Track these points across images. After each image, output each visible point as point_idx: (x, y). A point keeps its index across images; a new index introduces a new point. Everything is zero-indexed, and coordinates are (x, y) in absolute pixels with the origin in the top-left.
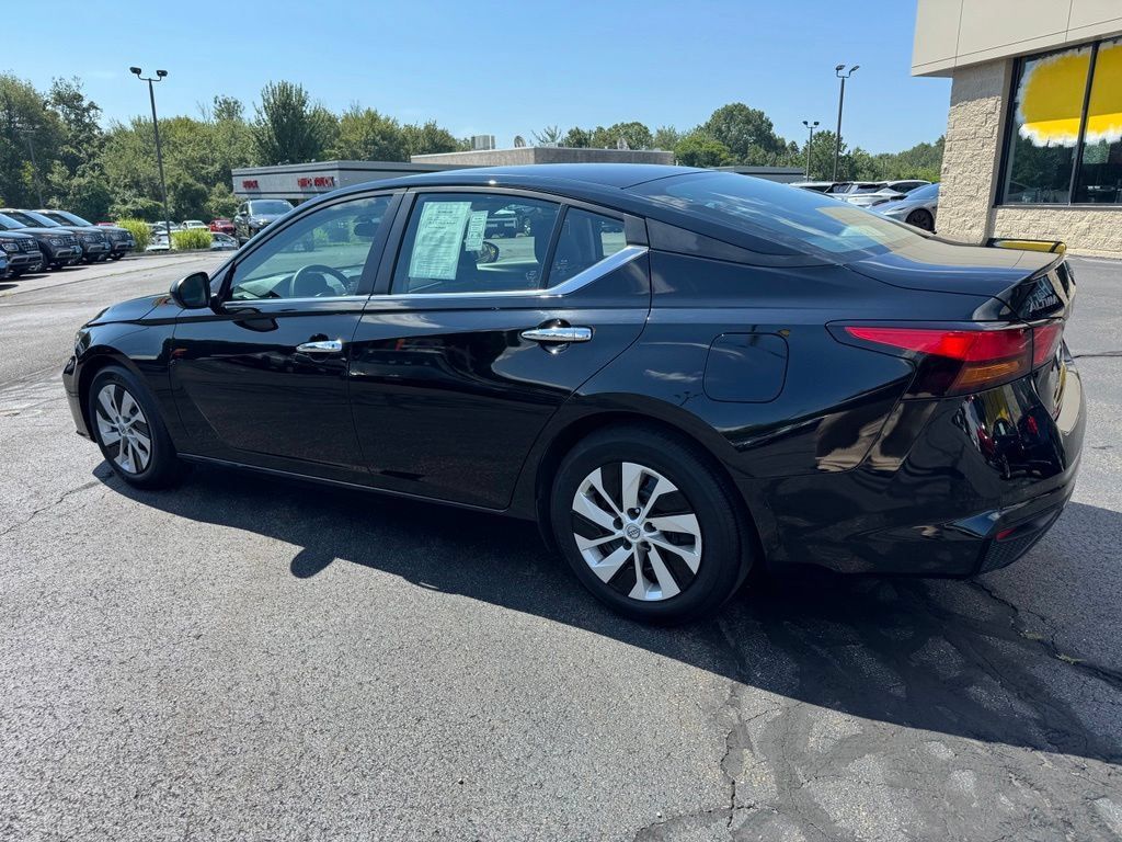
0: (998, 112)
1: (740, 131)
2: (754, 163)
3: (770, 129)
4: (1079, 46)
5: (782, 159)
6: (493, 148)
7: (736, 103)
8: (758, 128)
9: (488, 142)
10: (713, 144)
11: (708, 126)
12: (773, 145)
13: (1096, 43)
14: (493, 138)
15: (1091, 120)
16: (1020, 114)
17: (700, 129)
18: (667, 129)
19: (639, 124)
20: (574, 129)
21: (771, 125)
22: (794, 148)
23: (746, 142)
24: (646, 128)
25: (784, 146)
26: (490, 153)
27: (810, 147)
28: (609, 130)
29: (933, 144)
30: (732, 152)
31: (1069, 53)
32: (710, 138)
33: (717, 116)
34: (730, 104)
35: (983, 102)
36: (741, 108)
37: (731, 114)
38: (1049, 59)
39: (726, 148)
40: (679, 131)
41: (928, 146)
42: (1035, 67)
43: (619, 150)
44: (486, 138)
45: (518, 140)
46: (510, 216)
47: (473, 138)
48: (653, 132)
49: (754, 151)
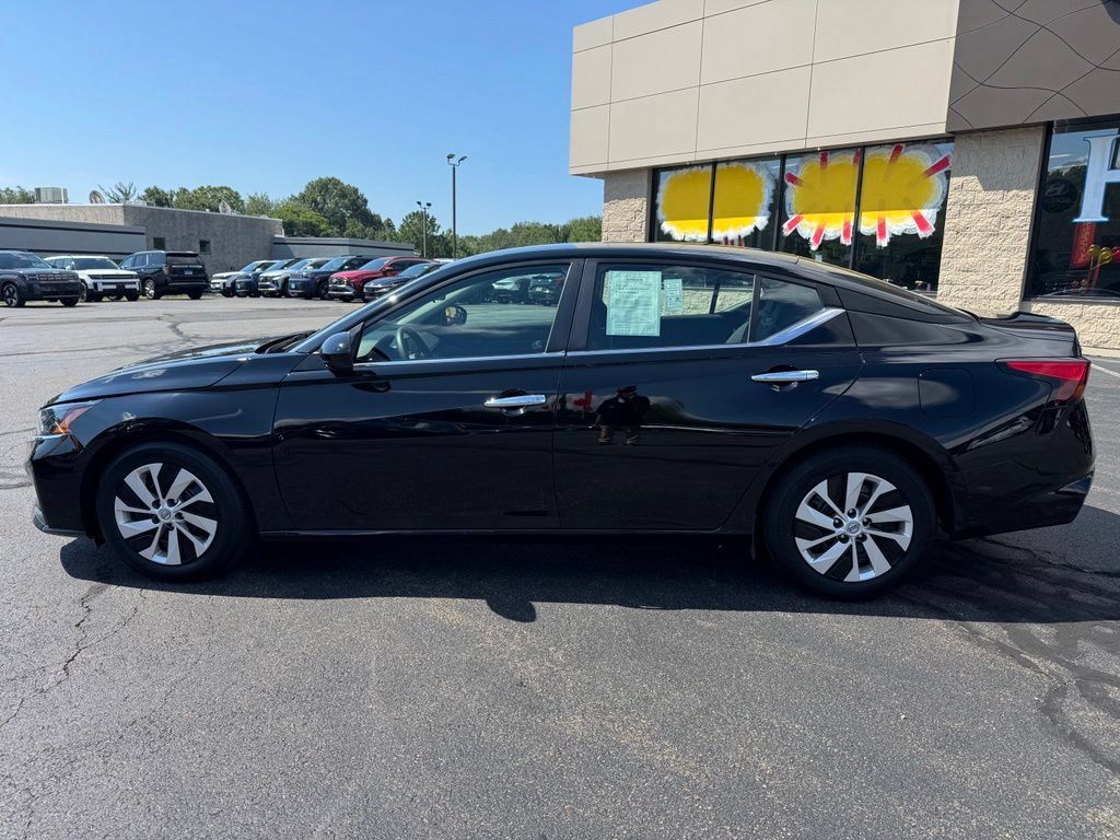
0: (644, 210)
1: (336, 204)
2: (354, 236)
3: (366, 205)
4: (702, 164)
5: (380, 234)
6: (66, 202)
7: (330, 177)
8: (354, 203)
9: (58, 196)
10: (309, 215)
11: (303, 197)
12: (371, 221)
13: (714, 163)
14: (65, 190)
15: (716, 222)
16: (660, 214)
17: (293, 199)
18: (259, 196)
19: (228, 189)
20: (152, 187)
21: (366, 201)
22: (390, 225)
23: (343, 216)
24: (237, 193)
25: (380, 222)
26: (63, 208)
27: (407, 224)
28: (195, 192)
29: (509, 231)
30: (330, 224)
31: (695, 169)
32: (307, 209)
33: (311, 187)
34: (324, 177)
35: (632, 201)
36: (336, 183)
37: (326, 187)
38: (680, 171)
39: (326, 220)
40: (272, 199)
41: (505, 232)
42: (669, 177)
43: (222, 213)
44: (56, 192)
45: (94, 195)
46: (131, 277)
47: (38, 190)
48: (244, 197)
49: (354, 225)
